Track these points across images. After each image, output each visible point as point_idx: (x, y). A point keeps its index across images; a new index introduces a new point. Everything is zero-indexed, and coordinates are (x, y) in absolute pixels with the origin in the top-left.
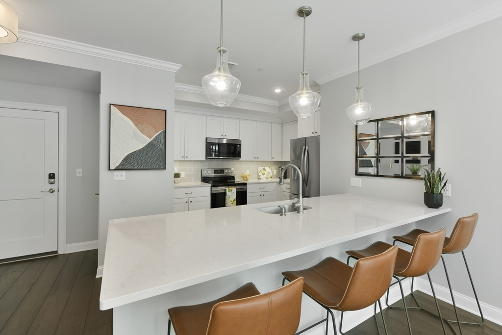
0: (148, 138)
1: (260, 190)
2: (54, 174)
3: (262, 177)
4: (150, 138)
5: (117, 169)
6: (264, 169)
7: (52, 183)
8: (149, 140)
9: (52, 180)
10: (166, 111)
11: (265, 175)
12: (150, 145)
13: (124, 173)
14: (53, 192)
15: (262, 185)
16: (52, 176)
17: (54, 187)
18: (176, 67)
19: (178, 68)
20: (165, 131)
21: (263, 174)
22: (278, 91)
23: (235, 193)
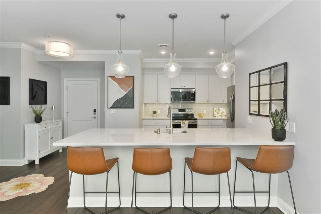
0: (125, 92)
1: (209, 124)
2: (95, 110)
3: (216, 115)
4: (126, 92)
5: (111, 108)
6: (219, 110)
7: (95, 114)
8: (126, 93)
9: (95, 113)
10: (133, 77)
11: (220, 114)
12: (126, 95)
13: (114, 110)
14: (95, 118)
15: (210, 121)
16: (95, 111)
17: (96, 116)
18: (139, 52)
19: (140, 52)
20: (133, 88)
21: (218, 113)
22: (212, 53)
23: (187, 125)
